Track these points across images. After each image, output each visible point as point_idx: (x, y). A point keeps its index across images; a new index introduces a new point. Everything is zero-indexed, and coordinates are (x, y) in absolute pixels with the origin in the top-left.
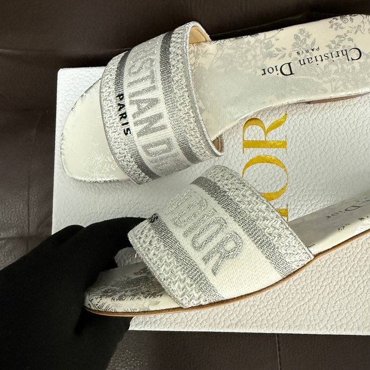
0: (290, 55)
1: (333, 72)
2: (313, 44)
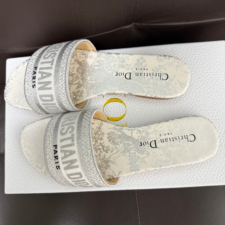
0: (132, 69)
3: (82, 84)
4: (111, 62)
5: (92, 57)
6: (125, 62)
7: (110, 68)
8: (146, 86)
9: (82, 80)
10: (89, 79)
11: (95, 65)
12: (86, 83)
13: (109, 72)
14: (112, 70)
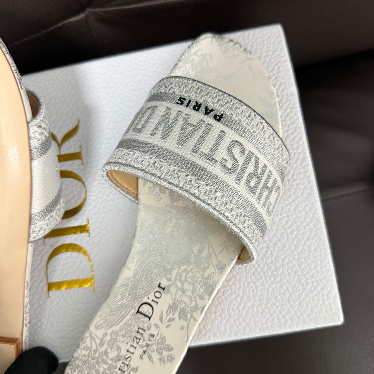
0: (157, 326)
1: (109, 350)
2: (150, 358)
3: (175, 204)
4: (194, 286)
5: (225, 250)
6: (180, 319)
7: (183, 278)
8: (108, 337)
10: (180, 222)
12: (175, 212)
13: (174, 273)
14: (175, 279)
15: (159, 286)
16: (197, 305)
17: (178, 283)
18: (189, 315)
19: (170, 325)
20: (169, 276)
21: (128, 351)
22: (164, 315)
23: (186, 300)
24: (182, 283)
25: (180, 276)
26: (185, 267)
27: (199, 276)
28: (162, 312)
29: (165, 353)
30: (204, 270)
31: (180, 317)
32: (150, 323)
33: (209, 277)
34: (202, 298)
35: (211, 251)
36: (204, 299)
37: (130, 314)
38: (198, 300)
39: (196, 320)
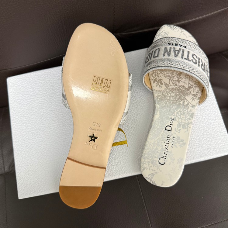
0: (175, 133)
1: (158, 147)
2: (176, 146)
3: (168, 88)
4: (185, 115)
5: (193, 100)
6: (183, 129)
7: (180, 114)
8: (156, 142)
9: (172, 89)
10: (172, 94)
11: (184, 101)
12: (169, 91)
13: (176, 113)
14: (177, 115)
15: (171, 119)
16: (189, 122)
17: (178, 116)
18: (187, 126)
19: (180, 132)
20: (174, 114)
21: (166, 146)
22: (177, 129)
23: (184, 121)
24: (180, 116)
25: (178, 113)
26: (179, 110)
27: (186, 112)
28: (175, 128)
29: (181, 143)
30: (187, 109)
31: (183, 128)
32: (172, 133)
33: (190, 111)
34: (190, 119)
35: (188, 102)
36: (191, 119)
37: (163, 131)
38: (188, 120)
39: (190, 127)
